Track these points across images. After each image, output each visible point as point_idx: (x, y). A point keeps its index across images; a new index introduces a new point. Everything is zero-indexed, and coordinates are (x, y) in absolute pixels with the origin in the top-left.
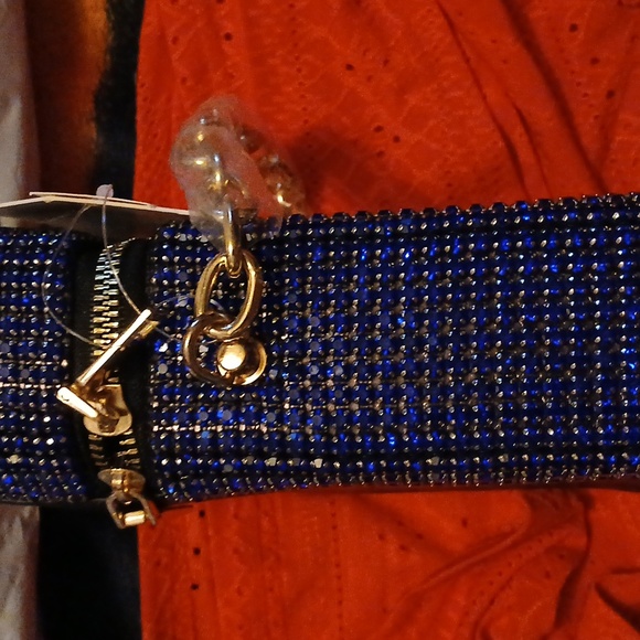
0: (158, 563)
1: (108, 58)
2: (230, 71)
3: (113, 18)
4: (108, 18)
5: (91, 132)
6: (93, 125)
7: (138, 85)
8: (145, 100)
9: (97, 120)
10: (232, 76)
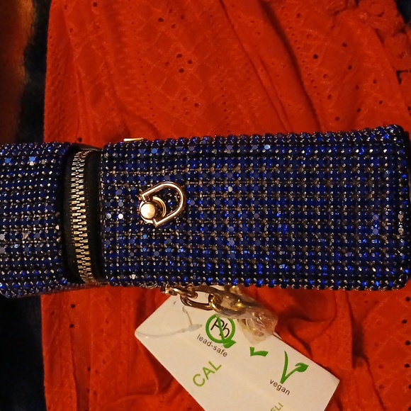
0: (53, 313)
1: (33, 28)
2: (98, 24)
3: (36, 5)
4: (34, 6)
5: (22, 72)
6: (23, 68)
7: (49, 38)
8: (52, 45)
9: (25, 65)
10: (98, 27)
